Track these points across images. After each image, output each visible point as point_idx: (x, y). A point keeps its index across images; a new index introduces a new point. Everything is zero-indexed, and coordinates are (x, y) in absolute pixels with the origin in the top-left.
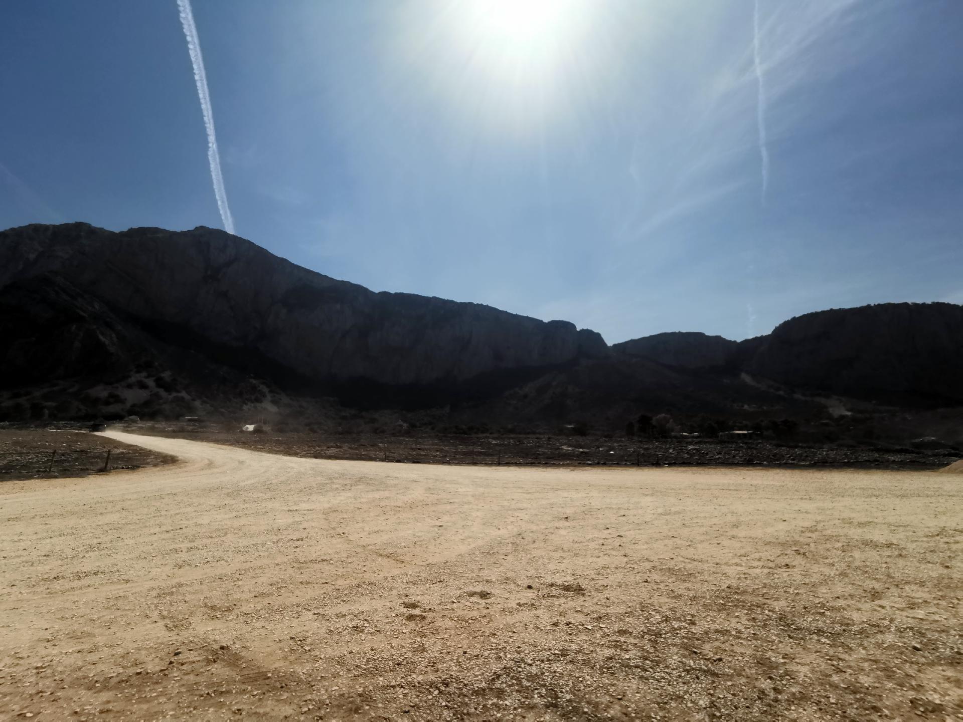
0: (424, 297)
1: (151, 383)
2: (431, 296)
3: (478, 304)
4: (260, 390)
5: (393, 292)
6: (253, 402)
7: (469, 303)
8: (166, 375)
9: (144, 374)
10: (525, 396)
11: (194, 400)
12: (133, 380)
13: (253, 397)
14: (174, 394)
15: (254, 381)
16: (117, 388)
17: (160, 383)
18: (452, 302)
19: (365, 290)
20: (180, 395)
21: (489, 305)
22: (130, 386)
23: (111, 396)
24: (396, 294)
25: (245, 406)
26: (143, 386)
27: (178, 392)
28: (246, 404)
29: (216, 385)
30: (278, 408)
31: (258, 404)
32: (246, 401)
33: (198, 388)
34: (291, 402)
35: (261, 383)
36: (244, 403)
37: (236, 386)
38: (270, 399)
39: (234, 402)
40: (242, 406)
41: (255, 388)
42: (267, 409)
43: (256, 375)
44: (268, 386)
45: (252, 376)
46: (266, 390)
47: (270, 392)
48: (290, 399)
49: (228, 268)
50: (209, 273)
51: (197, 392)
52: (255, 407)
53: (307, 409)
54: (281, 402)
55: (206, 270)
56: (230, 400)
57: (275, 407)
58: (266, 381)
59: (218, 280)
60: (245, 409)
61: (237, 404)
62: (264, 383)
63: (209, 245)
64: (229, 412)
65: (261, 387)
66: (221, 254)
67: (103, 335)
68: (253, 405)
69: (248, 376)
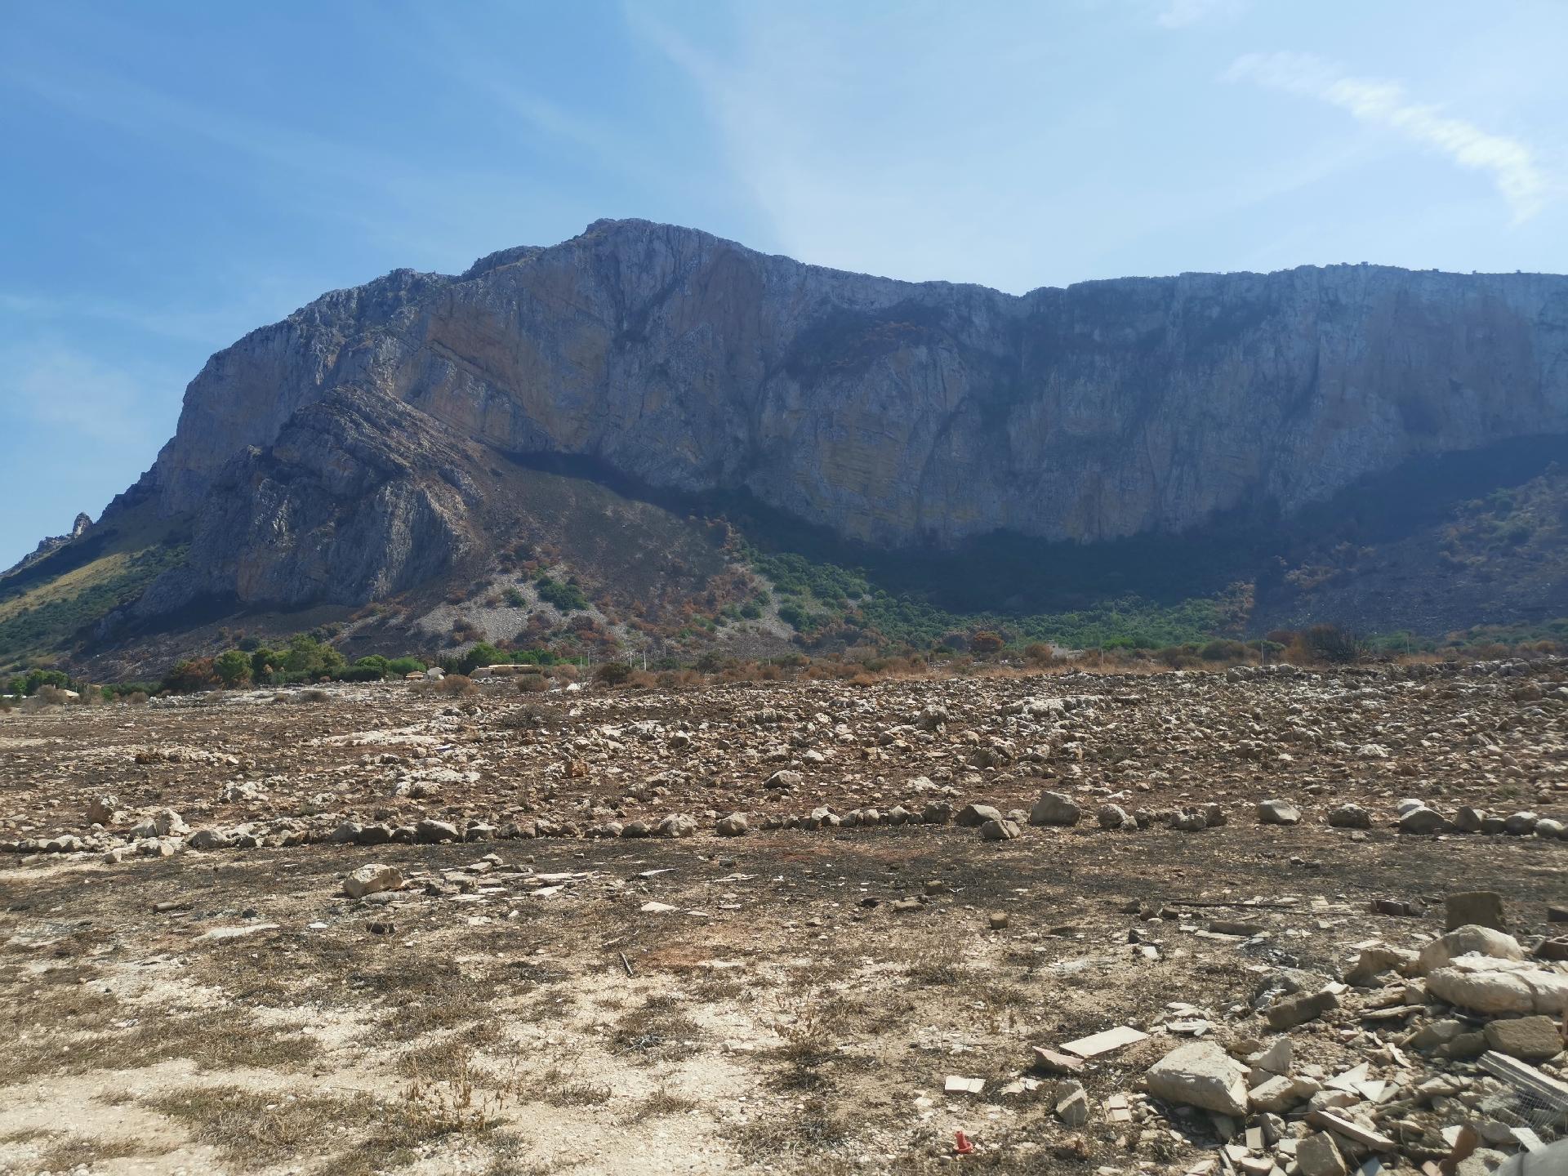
0: (1155, 281)
1: (529, 593)
2: (1177, 274)
3: (1329, 267)
4: (754, 589)
5: (1063, 285)
6: (737, 619)
7: (1301, 268)
8: (558, 573)
9: (517, 574)
11: (612, 623)
12: (495, 590)
13: (739, 608)
14: (574, 613)
15: (739, 568)
16: (469, 609)
17: (546, 592)
18: (1246, 276)
19: (988, 298)
20: (584, 614)
21: (1371, 262)
22: (491, 604)
23: (460, 627)
24: (1074, 288)
25: (720, 628)
26: (515, 601)
27: (581, 607)
28: (723, 625)
29: (659, 586)
30: (797, 629)
31: (749, 623)
32: (723, 618)
33: (621, 595)
34: (824, 611)
35: (755, 571)
36: (718, 622)
37: (701, 584)
38: (776, 607)
39: (695, 620)
40: (713, 630)
41: (744, 584)
42: (770, 633)
43: (743, 552)
44: (772, 577)
45: (735, 555)
46: (768, 587)
47: (777, 590)
48: (825, 604)
49: (661, 308)
50: (625, 326)
51: (618, 604)
52: (743, 630)
53: (865, 625)
54: (803, 612)
55: (619, 322)
56: (687, 619)
57: (789, 627)
58: (766, 566)
59: (645, 340)
60: (720, 635)
61: (703, 625)
62: (763, 571)
63: (617, 261)
64: (684, 645)
65: (757, 580)
66: (644, 276)
67: (439, 500)
68: (737, 624)
69: (727, 558)
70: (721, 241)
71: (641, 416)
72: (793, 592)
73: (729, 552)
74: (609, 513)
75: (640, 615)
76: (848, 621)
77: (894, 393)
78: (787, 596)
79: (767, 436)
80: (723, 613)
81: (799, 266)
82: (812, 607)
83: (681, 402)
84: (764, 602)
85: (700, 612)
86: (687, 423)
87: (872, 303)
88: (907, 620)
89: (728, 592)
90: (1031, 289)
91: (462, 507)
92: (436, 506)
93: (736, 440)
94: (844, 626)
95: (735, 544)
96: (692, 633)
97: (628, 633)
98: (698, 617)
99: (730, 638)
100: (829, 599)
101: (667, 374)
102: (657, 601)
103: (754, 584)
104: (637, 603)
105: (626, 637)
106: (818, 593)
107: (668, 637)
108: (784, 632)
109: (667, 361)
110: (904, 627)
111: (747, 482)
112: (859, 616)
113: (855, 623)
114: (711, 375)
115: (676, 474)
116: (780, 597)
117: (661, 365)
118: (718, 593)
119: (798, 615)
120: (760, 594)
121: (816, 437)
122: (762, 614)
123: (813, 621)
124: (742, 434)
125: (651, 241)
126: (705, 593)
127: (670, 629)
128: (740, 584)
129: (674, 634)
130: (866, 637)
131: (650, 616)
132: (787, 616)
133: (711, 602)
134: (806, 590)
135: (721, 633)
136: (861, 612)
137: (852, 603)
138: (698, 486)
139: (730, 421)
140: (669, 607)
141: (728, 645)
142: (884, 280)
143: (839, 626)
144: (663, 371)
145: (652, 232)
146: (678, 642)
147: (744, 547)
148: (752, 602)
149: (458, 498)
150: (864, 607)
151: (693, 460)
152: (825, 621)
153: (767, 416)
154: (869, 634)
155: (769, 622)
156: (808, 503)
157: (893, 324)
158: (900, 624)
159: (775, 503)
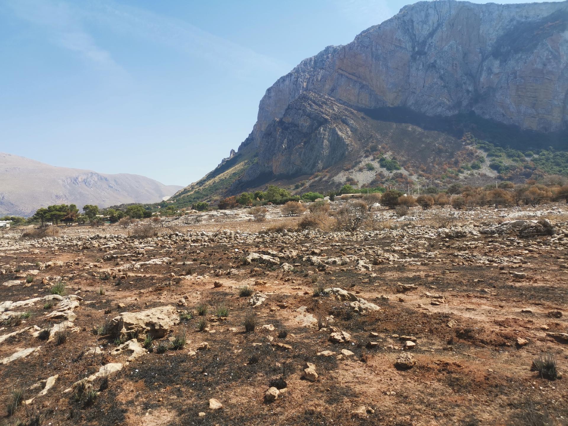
1: (376, 164)
4: (477, 156)
6: (469, 170)
8: (388, 156)
9: (371, 157)
11: (411, 175)
12: (361, 165)
13: (470, 165)
14: (395, 172)
15: (470, 147)
16: (352, 172)
17: (383, 163)
20: (399, 171)
22: (361, 170)
23: (349, 180)
25: (461, 174)
26: (370, 168)
27: (398, 169)
28: (462, 172)
29: (432, 158)
30: (499, 172)
31: (475, 171)
32: (462, 170)
33: (415, 163)
34: (514, 164)
35: (477, 148)
36: (460, 171)
37: (452, 155)
38: (488, 163)
39: (449, 171)
40: (457, 175)
41: (472, 154)
42: (485, 175)
43: (472, 140)
44: (486, 150)
45: (468, 141)
46: (484, 154)
47: (489, 156)
48: (513, 160)
49: (432, 38)
50: (416, 49)
51: (414, 166)
52: (472, 175)
53: (535, 169)
54: (502, 165)
55: (414, 48)
56: (445, 171)
57: (496, 171)
58: (483, 145)
59: (425, 53)
60: (461, 177)
61: (452, 173)
62: (481, 148)
63: (412, 22)
64: (444, 182)
65: (478, 152)
66: (425, 26)
67: (341, 130)
68: (469, 172)
69: (464, 143)
71: (424, 87)
72: (497, 156)
73: (465, 141)
74: (410, 129)
75: (423, 171)
76: (526, 167)
77: (550, 57)
78: (494, 158)
79: (483, 88)
80: (462, 168)
82: (507, 162)
83: (441, 78)
84: (482, 161)
85: (451, 167)
86: (445, 87)
87: (538, 16)
88: (558, 165)
89: (465, 158)
91: (350, 133)
92: (340, 133)
93: (468, 91)
94: (524, 170)
95: (468, 137)
96: (448, 177)
97: (418, 178)
98: (450, 170)
99: (466, 178)
100: (515, 158)
101: (435, 66)
102: (431, 164)
103: (477, 154)
104: (422, 166)
105: (417, 180)
106: (509, 156)
107: (436, 179)
108: (493, 174)
109: (435, 61)
110: (557, 168)
111: (473, 109)
112: (531, 164)
113: (529, 168)
114: (456, 64)
115: (439, 110)
116: (490, 159)
117: (432, 63)
118: (459, 159)
119: (500, 166)
120: (480, 158)
121: (508, 84)
122: (481, 167)
123: (507, 168)
124: (470, 88)
125: (427, 10)
126: (453, 160)
127: (437, 176)
128: (471, 154)
129: (439, 178)
130: (536, 174)
131: (428, 171)
132: (494, 167)
133: (456, 163)
134: (503, 155)
135: (461, 176)
136: (532, 162)
137: (527, 159)
138: (450, 114)
139: (465, 83)
140: (437, 166)
141: (464, 181)
142: (545, 3)
143: (521, 170)
144: (433, 66)
145: (428, 6)
146: (441, 181)
147: (472, 138)
148: (476, 162)
149: (348, 129)
150: (534, 160)
151: (447, 102)
152: (513, 168)
153: (483, 78)
154: (537, 173)
155: (485, 170)
156: (504, 115)
157: (550, 24)
158: (555, 167)
159: (487, 117)
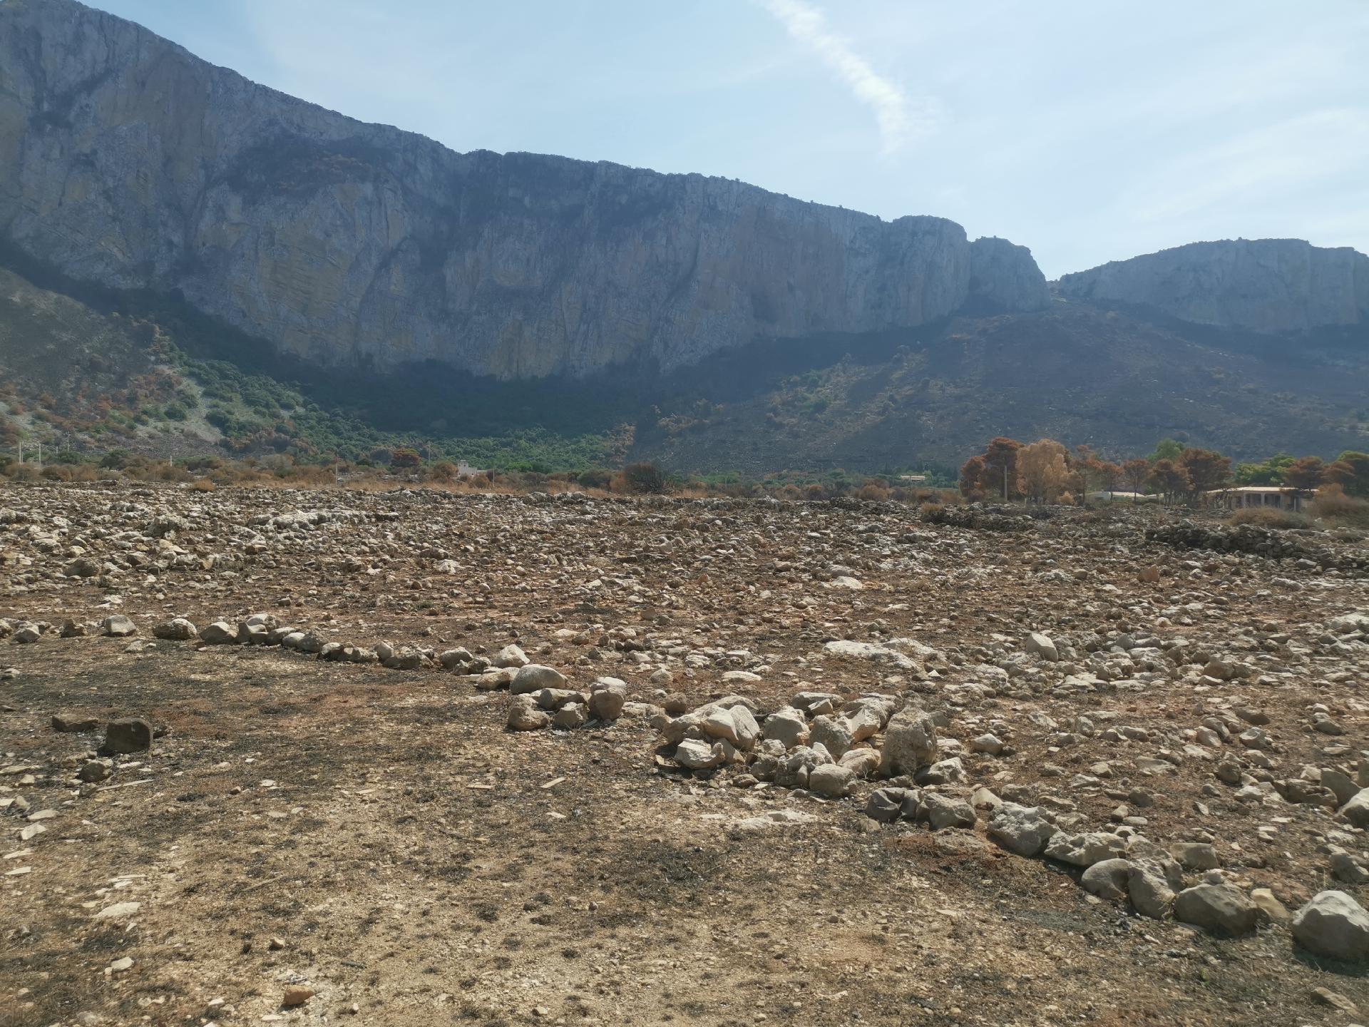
0: (578, 162)
2: (596, 161)
3: (713, 178)
4: (180, 392)
6: (160, 420)
7: (691, 175)
10: (820, 407)
11: (14, 412)
13: (163, 409)
15: (166, 370)
18: (649, 173)
19: (436, 149)
21: (742, 180)
24: (510, 155)
25: (140, 427)
28: (144, 423)
29: (72, 379)
30: (225, 433)
31: (172, 424)
32: (144, 417)
33: (27, 385)
34: (257, 419)
35: (183, 375)
36: (138, 420)
37: (122, 381)
38: (205, 411)
39: (113, 417)
40: (132, 428)
41: (171, 386)
42: (195, 435)
43: (171, 354)
44: (201, 382)
45: (163, 356)
46: (197, 390)
47: (206, 394)
48: (256, 412)
49: (89, 95)
50: (45, 107)
51: (22, 393)
52: (166, 431)
53: (295, 435)
54: (232, 418)
55: (38, 102)
56: (104, 414)
57: (217, 430)
58: (196, 370)
59: (69, 126)
60: (140, 433)
61: (121, 422)
62: (191, 375)
63: (38, 37)
64: (99, 440)
65: (185, 383)
66: (71, 58)
68: (160, 425)
69: (153, 358)
70: (163, 40)
71: (60, 204)
72: (223, 398)
73: (156, 353)
74: (16, 299)
75: (49, 407)
76: (279, 429)
77: (338, 223)
78: (216, 401)
79: (204, 245)
80: (145, 412)
81: (248, 83)
82: (243, 414)
83: (107, 195)
84: (191, 404)
85: (119, 409)
86: (115, 219)
87: (322, 134)
88: (337, 433)
89: (152, 392)
90: (473, 149)
93: (170, 244)
94: (274, 435)
95: (162, 346)
96: (108, 428)
97: (33, 423)
98: (117, 414)
99: (151, 437)
100: (261, 408)
101: (92, 164)
102: (69, 395)
103: (181, 387)
104: (45, 395)
105: (30, 427)
106: (249, 401)
107: (80, 431)
108: (211, 435)
109: (95, 152)
110: (334, 439)
111: (180, 286)
112: (290, 426)
113: (286, 432)
114: (146, 175)
115: (99, 268)
116: (209, 401)
117: (86, 155)
118: (141, 392)
119: (228, 420)
120: (187, 397)
121: (257, 253)
122: (188, 416)
123: (242, 427)
124: (176, 238)
125: (81, 24)
126: (125, 391)
127: (84, 423)
128: (167, 385)
129: (87, 428)
130: (296, 446)
131: (60, 409)
132: (215, 420)
133: (132, 400)
134: (237, 398)
135: (142, 431)
136: (292, 422)
137: (285, 414)
138: (125, 284)
139: (164, 224)
140: (84, 402)
141: (148, 443)
142: (335, 115)
143: (270, 434)
144: (88, 161)
145: (82, 15)
146: (92, 437)
147: (172, 349)
148: (177, 404)
150: (296, 418)
151: (120, 256)
152: (255, 428)
153: (206, 223)
154: (299, 443)
155: (196, 424)
156: (245, 316)
157: (341, 158)
158: (330, 436)
159: (209, 310)
